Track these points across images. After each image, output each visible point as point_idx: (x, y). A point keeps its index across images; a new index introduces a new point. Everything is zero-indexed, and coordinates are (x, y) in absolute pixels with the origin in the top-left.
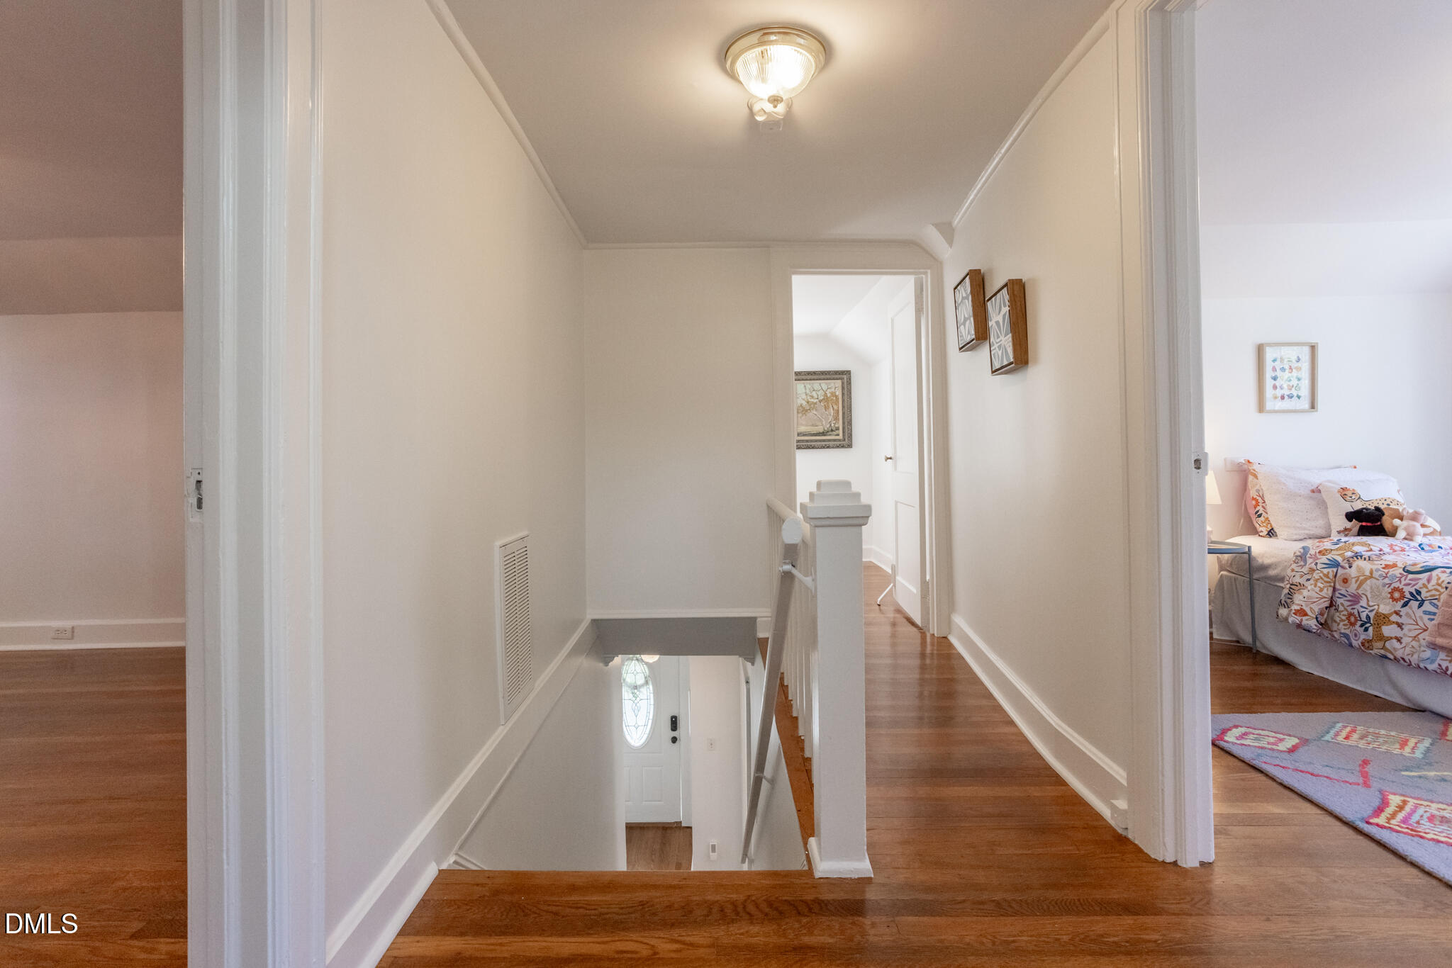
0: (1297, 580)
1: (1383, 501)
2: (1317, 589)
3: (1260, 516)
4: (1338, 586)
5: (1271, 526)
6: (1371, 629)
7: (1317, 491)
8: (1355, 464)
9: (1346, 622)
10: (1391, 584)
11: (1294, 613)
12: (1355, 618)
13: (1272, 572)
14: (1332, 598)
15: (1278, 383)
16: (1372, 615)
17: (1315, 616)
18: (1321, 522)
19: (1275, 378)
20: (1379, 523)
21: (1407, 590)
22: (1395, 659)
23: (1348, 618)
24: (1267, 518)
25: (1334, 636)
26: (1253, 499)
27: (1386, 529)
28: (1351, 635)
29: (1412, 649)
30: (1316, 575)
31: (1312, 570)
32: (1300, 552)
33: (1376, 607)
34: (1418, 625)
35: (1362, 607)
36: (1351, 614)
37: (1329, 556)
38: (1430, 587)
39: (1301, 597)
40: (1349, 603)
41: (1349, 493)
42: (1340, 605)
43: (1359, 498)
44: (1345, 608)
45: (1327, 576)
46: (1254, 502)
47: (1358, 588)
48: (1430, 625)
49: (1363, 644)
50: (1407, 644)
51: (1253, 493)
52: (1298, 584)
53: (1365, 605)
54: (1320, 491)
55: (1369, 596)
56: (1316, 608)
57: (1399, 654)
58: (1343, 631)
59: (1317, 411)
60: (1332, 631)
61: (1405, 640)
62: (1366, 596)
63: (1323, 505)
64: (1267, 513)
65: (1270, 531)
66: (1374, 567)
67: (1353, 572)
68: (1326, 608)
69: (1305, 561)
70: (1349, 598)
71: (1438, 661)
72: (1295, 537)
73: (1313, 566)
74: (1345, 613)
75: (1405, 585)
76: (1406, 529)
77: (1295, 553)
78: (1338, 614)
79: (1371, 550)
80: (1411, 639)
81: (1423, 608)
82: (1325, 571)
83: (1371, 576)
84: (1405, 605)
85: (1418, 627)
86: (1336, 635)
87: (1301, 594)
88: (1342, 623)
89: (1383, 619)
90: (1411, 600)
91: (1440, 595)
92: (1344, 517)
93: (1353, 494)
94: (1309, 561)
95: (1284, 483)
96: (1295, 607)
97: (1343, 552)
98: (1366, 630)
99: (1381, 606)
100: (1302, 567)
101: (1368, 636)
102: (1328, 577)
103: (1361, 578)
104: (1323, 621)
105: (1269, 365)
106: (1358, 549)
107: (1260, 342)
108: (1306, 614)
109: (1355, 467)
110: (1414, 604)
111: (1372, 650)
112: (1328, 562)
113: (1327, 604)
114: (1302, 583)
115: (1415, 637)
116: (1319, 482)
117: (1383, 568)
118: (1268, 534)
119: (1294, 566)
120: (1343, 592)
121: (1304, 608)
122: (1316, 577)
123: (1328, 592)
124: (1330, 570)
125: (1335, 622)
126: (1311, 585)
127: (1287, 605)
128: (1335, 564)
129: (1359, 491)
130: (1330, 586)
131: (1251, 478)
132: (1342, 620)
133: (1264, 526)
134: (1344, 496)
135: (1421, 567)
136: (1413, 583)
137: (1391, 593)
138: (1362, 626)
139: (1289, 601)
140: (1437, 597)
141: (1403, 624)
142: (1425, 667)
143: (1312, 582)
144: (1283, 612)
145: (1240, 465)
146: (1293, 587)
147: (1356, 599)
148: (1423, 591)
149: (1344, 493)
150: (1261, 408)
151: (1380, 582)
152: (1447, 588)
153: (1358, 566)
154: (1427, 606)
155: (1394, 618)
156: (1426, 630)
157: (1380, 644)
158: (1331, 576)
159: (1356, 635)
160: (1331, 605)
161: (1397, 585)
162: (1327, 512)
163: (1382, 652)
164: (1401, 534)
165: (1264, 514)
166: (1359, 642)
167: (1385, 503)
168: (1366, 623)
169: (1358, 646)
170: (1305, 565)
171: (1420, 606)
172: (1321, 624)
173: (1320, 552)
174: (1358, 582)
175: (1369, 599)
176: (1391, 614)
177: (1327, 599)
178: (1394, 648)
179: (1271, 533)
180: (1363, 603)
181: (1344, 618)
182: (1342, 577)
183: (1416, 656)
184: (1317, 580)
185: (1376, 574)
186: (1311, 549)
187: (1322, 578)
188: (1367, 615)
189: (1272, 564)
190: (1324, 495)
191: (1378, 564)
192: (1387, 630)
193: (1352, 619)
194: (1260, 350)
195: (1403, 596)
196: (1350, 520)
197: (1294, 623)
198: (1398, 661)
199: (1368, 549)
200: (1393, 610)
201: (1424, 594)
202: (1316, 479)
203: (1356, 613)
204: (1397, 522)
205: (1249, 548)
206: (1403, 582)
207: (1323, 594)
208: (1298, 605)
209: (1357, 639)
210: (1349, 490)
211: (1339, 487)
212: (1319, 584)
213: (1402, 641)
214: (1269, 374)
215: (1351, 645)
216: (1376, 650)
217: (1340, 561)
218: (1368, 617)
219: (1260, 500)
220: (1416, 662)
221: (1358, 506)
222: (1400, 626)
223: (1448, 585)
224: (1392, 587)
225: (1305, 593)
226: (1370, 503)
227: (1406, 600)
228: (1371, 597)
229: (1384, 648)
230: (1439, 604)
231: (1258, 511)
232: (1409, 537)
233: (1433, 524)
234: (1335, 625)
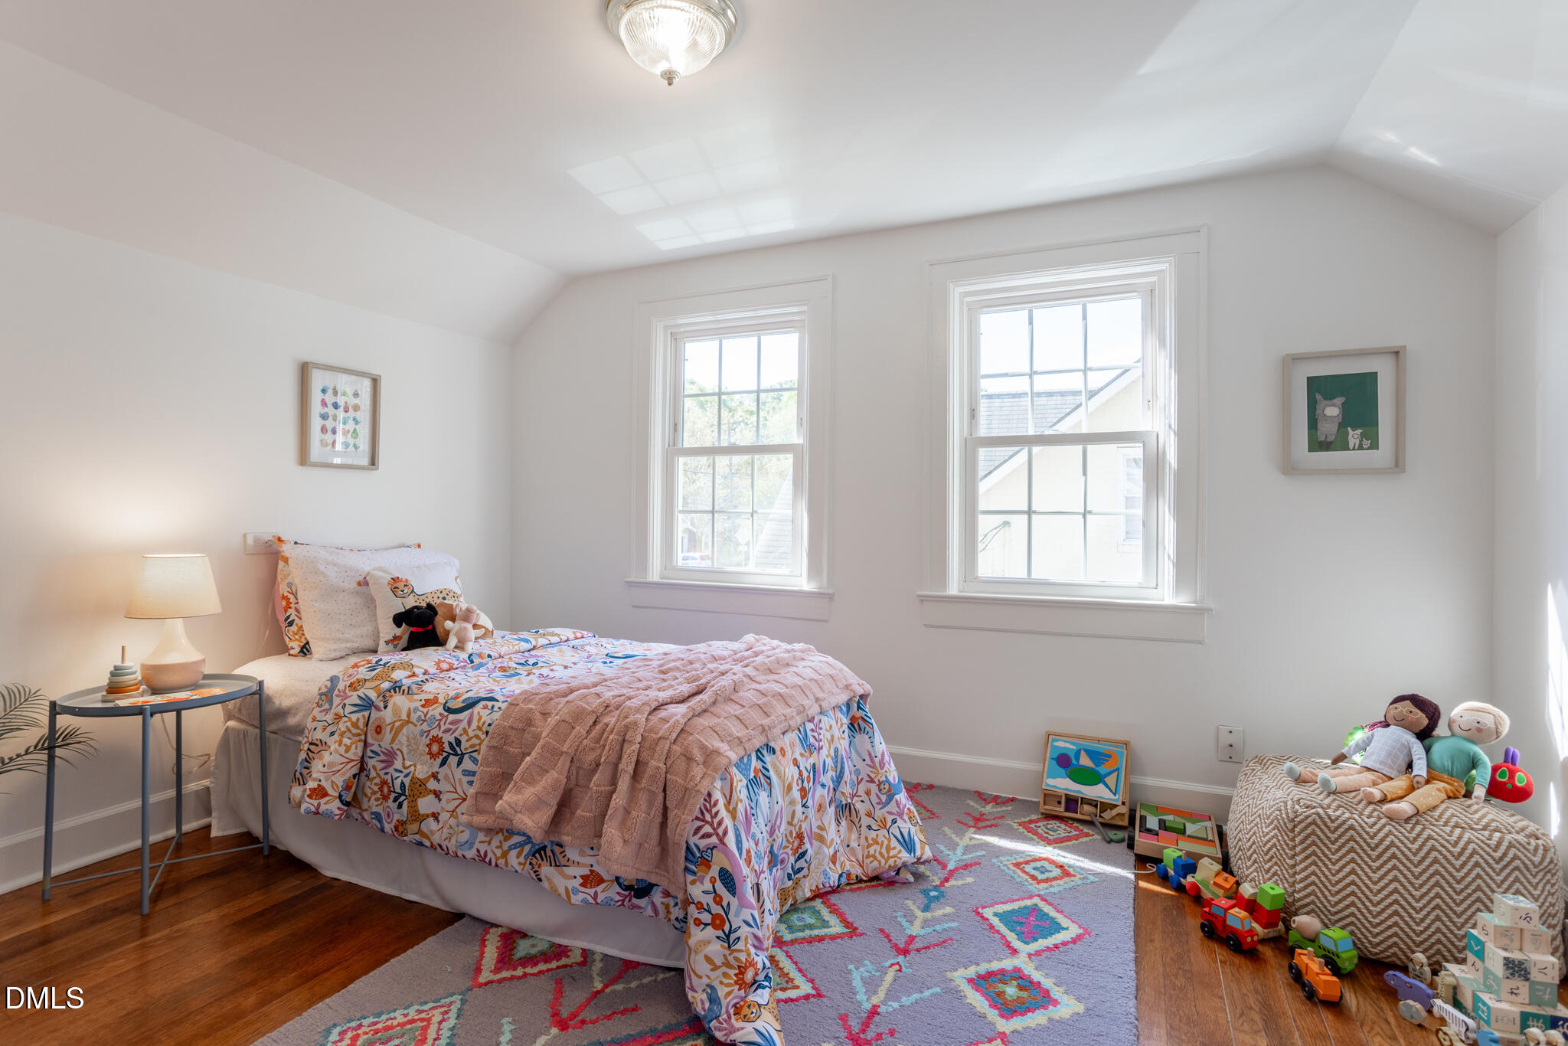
0: (318, 735)
1: (438, 594)
2: (342, 749)
3: (291, 624)
4: (370, 740)
5: (306, 639)
6: (405, 804)
7: (364, 583)
8: (417, 541)
9: (378, 795)
10: (429, 731)
11: (309, 796)
12: (389, 787)
13: (292, 721)
14: (363, 757)
15: (329, 424)
16: (407, 781)
17: (337, 795)
18: (368, 629)
19: (324, 417)
20: (430, 627)
21: (448, 738)
22: (432, 845)
23: (381, 789)
24: (302, 626)
25: (363, 818)
26: (284, 597)
27: (439, 634)
28: (383, 815)
29: (451, 831)
30: (342, 727)
31: (338, 717)
32: (326, 686)
33: (413, 768)
34: (456, 792)
35: (396, 770)
36: (384, 783)
37: (360, 693)
38: (471, 734)
39: (320, 766)
40: (383, 765)
41: (401, 585)
42: (372, 770)
43: (413, 591)
44: (377, 773)
45: (355, 725)
46: (284, 603)
47: (393, 741)
48: (471, 791)
49: (396, 828)
50: (446, 822)
51: (283, 589)
52: (318, 743)
53: (400, 767)
54: (367, 584)
55: (405, 751)
56: (339, 781)
57: (436, 839)
58: (374, 809)
59: (377, 469)
60: (363, 811)
61: (443, 817)
62: (402, 752)
63: (370, 603)
64: (301, 619)
65: (304, 647)
66: (412, 705)
67: (388, 715)
68: (354, 776)
69: (331, 702)
70: (383, 757)
71: (477, 845)
72: (332, 656)
73: (340, 710)
74: (377, 780)
75: (444, 732)
76: (457, 634)
77: (320, 689)
78: (368, 783)
79: (414, 675)
80: (449, 814)
81: (463, 766)
82: (354, 717)
83: (408, 722)
84: (443, 763)
85: (456, 796)
86: (366, 815)
87: (321, 758)
88: (373, 797)
89: (419, 787)
90: (450, 754)
91: (480, 744)
92: (391, 620)
93: (406, 586)
94: (337, 701)
95: (323, 573)
96: (311, 784)
97: (378, 683)
98: (400, 806)
99: (418, 767)
100: (327, 711)
101: (402, 815)
102: (358, 728)
103: (397, 724)
104: (349, 799)
105: (316, 397)
106: (399, 675)
107: (306, 359)
108: (326, 794)
109: (419, 546)
110: (454, 760)
111: (406, 835)
112: (359, 702)
113: (355, 770)
114: (324, 740)
115: (453, 811)
116: (367, 569)
117: (423, 706)
118: (302, 651)
119: (316, 712)
120: (375, 748)
121: (323, 783)
122: (343, 729)
123: (356, 752)
124: (359, 715)
125: (366, 796)
126: (335, 742)
127: (301, 780)
128: (367, 705)
129: (413, 582)
130: (360, 741)
131: (281, 564)
132: (374, 793)
133: (296, 639)
134: (394, 590)
135: (463, 701)
136: (454, 727)
137: (429, 746)
138: (395, 800)
139: (305, 772)
140: (477, 748)
141: (441, 792)
142: (464, 856)
143: (336, 737)
144: (297, 792)
145: (268, 544)
146: (313, 748)
147: (389, 757)
148: (463, 739)
149: (396, 585)
150: (303, 459)
151: (419, 728)
152: (487, 733)
153: (395, 704)
154: (467, 764)
155: (432, 785)
156: (464, 800)
157: (414, 827)
158: (361, 724)
159: (389, 815)
160: (362, 769)
161: (434, 733)
162: (375, 615)
163: (418, 837)
164: (452, 641)
165: (297, 620)
166: (392, 826)
167: (441, 596)
168: (400, 795)
169: (390, 832)
170: (330, 709)
171: (460, 763)
172: (348, 804)
173: (351, 685)
174: (393, 732)
175: (406, 756)
176: (427, 779)
177: (356, 762)
178: (431, 831)
179: (305, 650)
180: (398, 764)
181: (376, 788)
182: (376, 724)
183: (453, 841)
184: (342, 734)
185: (414, 717)
186: (341, 681)
187: (349, 730)
188: (402, 783)
189: (292, 707)
190: (372, 587)
191: (417, 701)
192: (425, 804)
193: (386, 790)
194: (304, 371)
195: (442, 750)
196: (399, 625)
197: (308, 812)
198: (435, 849)
199: (410, 674)
200: (430, 773)
201: (464, 745)
202: (365, 564)
203: (390, 781)
204: (449, 624)
205: (261, 683)
206: (443, 728)
207: (350, 755)
208: (315, 780)
209: (389, 821)
210: (401, 581)
211: (389, 577)
212: (346, 741)
213: (440, 818)
214: (316, 409)
215: (382, 830)
216: (411, 836)
217: (374, 699)
218: (403, 784)
219: (291, 597)
220: (454, 849)
221: (410, 602)
222: (437, 794)
223: (489, 729)
224: (430, 737)
225: (327, 757)
226: (424, 597)
227: (445, 754)
228: (408, 753)
229: (420, 832)
230: (479, 758)
231: (289, 617)
232: (460, 647)
233: (485, 620)
234: (365, 800)
